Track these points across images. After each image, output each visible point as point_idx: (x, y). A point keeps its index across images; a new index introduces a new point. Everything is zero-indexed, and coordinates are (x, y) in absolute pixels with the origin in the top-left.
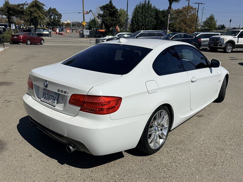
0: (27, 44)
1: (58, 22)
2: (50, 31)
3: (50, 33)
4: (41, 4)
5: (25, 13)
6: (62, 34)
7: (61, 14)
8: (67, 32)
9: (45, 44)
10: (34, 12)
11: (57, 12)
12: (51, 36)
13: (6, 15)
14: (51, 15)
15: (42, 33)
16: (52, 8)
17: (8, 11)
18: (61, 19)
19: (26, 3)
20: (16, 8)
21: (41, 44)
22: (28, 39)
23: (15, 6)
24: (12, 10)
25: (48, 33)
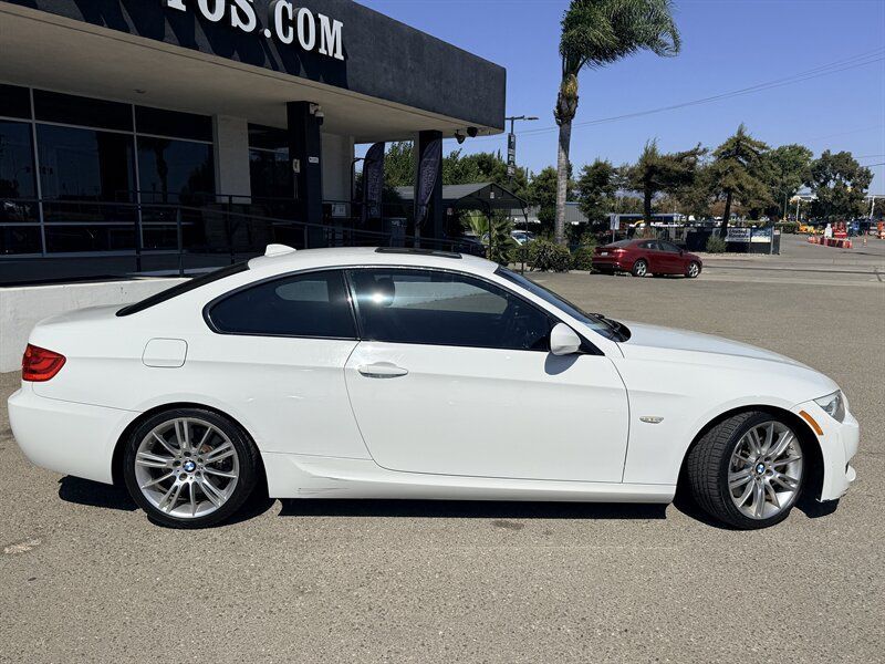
0: (635, 275)
1: (852, 199)
2: (777, 233)
3: (776, 240)
4: (754, 144)
5: (697, 179)
6: (840, 244)
7: (868, 172)
8: (879, 237)
9: (701, 277)
10: (726, 173)
11: (856, 164)
12: (776, 252)
13: (638, 189)
14: (827, 179)
15: (747, 240)
16: (833, 153)
17: (647, 178)
18: (866, 187)
19: (701, 149)
20: (669, 165)
21: (688, 276)
22: (643, 259)
23: (669, 159)
24: (659, 173)
25: (766, 240)
